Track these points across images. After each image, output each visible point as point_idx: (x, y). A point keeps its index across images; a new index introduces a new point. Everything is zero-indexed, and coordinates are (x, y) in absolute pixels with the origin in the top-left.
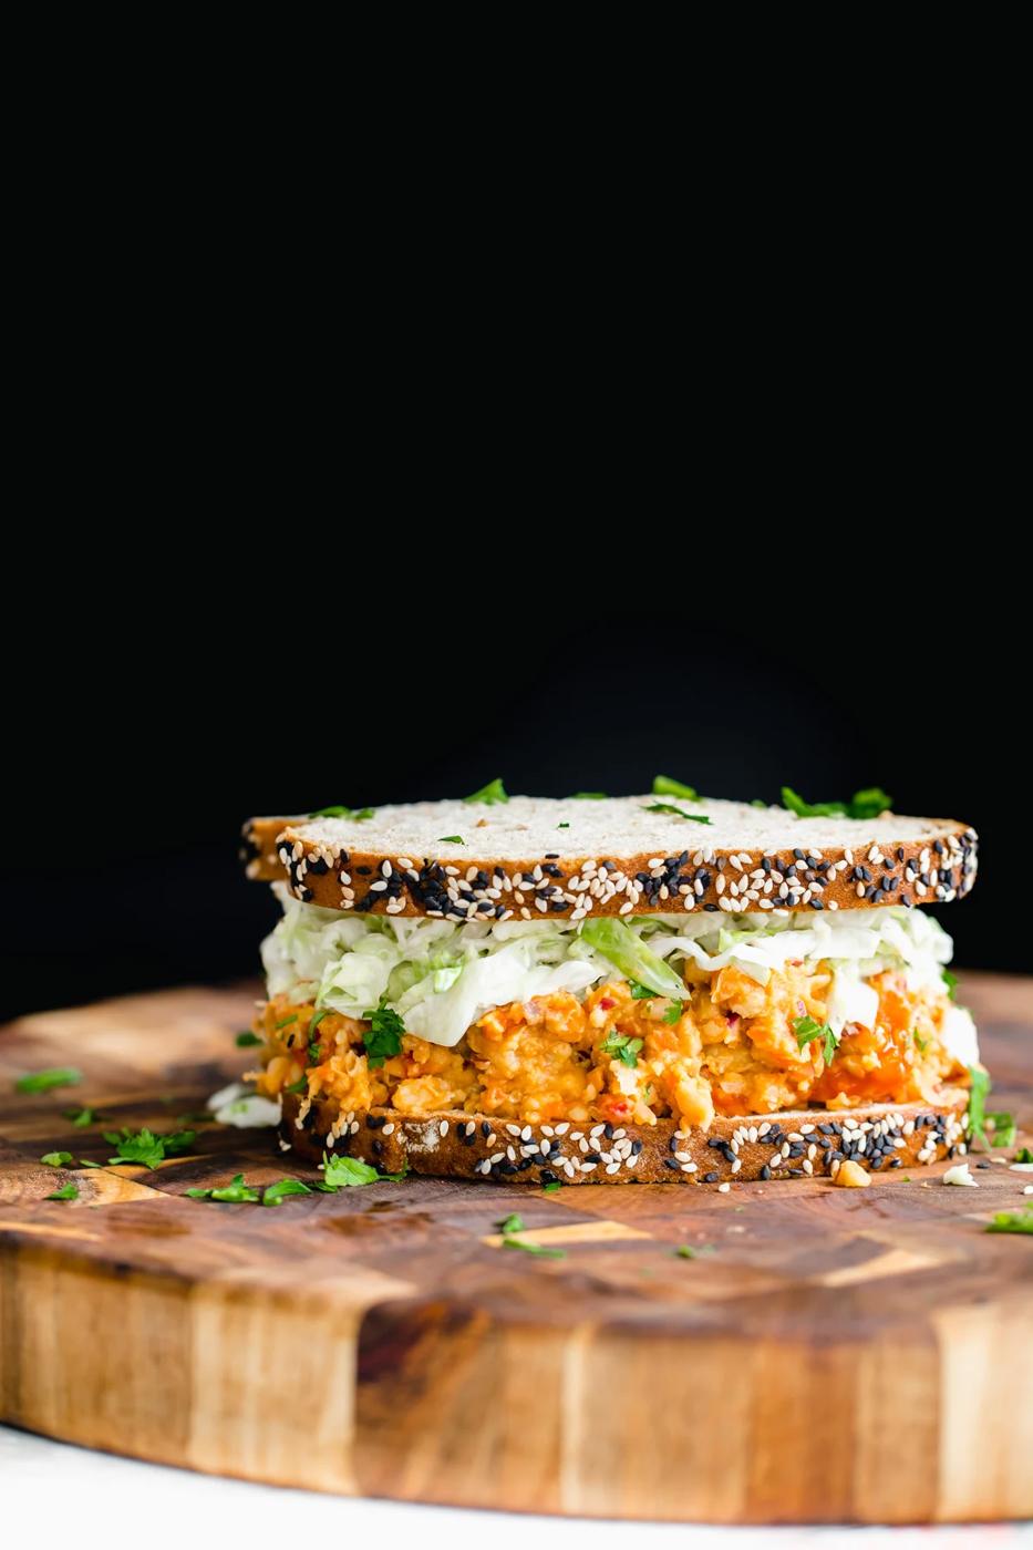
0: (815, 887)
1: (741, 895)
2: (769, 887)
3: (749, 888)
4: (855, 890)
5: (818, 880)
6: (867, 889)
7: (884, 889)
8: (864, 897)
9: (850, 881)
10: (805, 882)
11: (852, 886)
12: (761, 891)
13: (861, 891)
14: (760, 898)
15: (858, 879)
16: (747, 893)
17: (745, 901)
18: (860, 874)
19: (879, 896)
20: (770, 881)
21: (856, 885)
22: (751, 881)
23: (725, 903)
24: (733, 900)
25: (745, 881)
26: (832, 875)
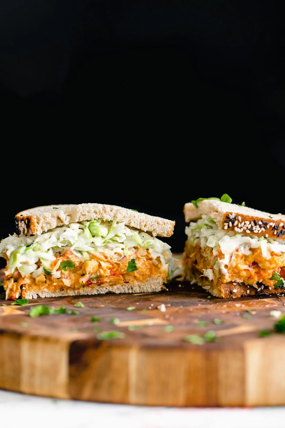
0: (263, 229)
1: (241, 227)
2: (249, 227)
3: (244, 226)
4: (274, 232)
5: (264, 227)
6: (277, 233)
7: (282, 234)
8: (276, 235)
9: (273, 229)
10: (260, 227)
11: (273, 231)
12: (247, 228)
13: (275, 233)
14: (247, 229)
15: (275, 229)
16: (243, 227)
17: (242, 229)
18: (276, 228)
19: (280, 235)
20: (250, 225)
21: (274, 231)
22: (245, 224)
23: (236, 229)
24: (239, 229)
25: (243, 223)
26: (268, 226)
